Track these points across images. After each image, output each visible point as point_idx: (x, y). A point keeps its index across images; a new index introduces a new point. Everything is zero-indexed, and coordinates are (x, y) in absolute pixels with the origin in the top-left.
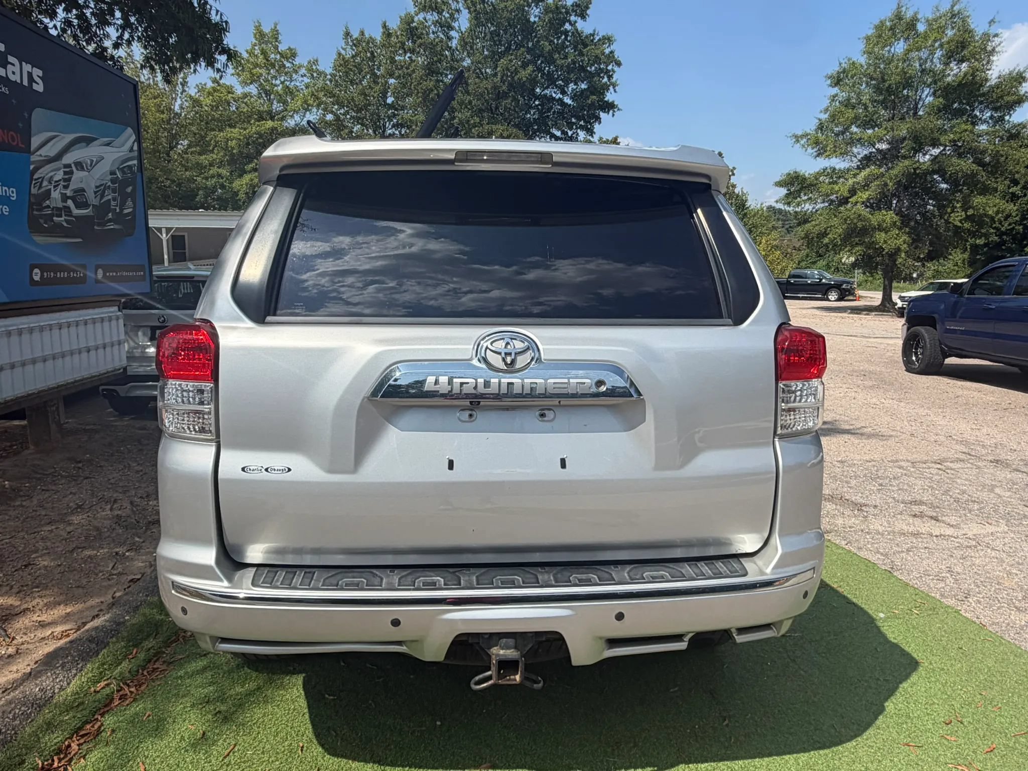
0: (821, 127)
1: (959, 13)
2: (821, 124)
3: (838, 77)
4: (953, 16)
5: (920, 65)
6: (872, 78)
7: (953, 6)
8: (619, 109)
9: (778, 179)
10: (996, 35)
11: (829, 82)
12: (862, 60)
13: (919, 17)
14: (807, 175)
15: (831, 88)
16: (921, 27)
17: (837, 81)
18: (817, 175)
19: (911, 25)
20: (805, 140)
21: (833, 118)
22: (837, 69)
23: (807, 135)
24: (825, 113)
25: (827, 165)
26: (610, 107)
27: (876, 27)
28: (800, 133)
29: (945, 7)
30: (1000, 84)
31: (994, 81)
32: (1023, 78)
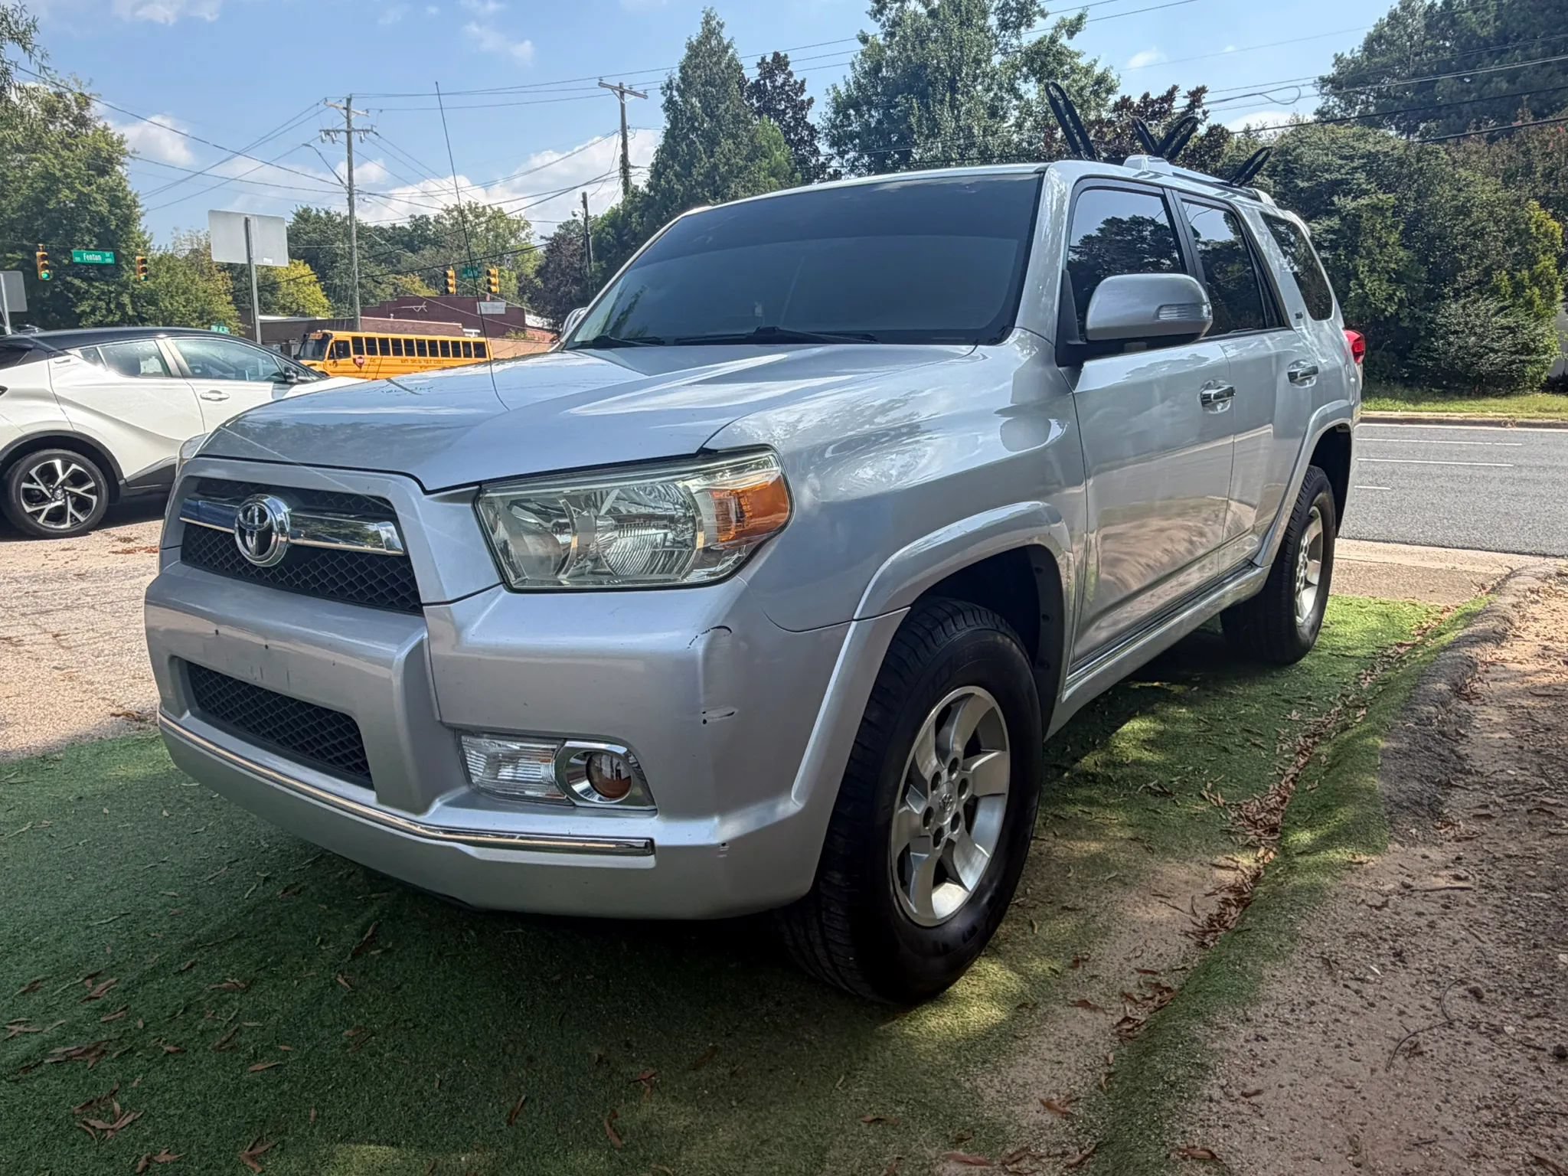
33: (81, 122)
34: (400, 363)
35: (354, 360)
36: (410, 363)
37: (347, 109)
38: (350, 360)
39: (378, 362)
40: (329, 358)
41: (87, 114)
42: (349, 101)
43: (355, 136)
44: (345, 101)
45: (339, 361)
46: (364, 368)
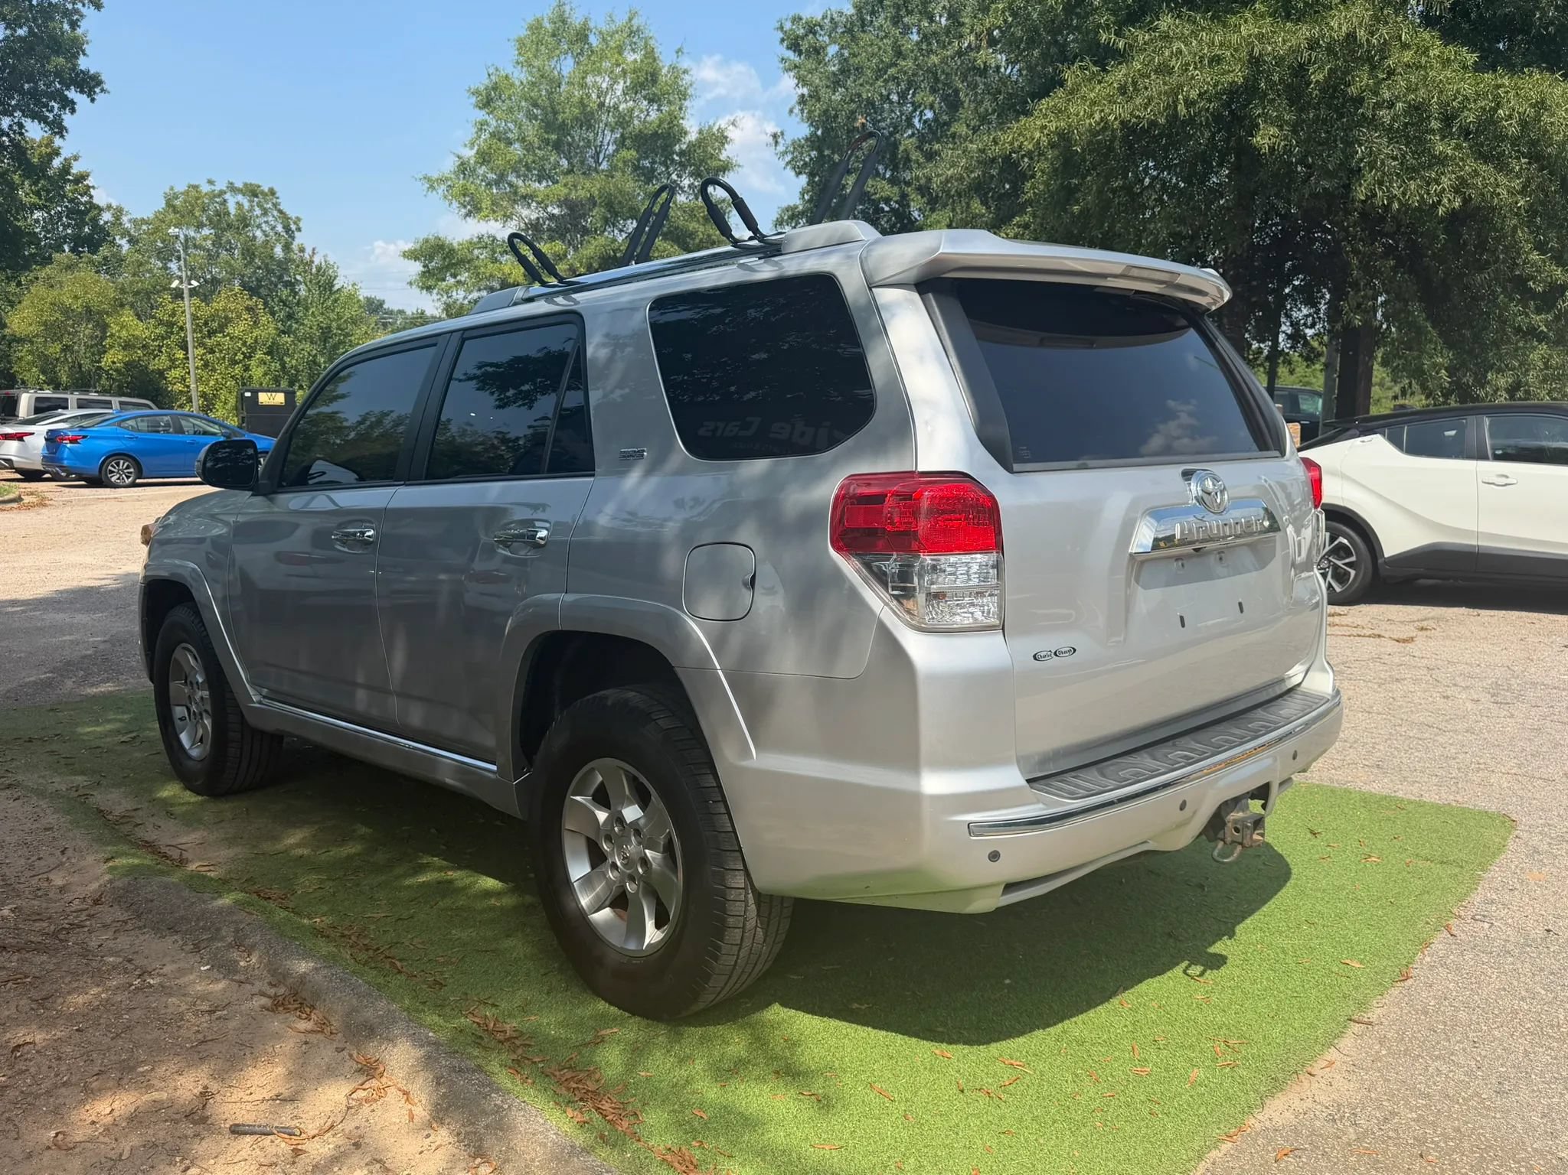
0: (463, 168)
1: (638, 30)
2: (462, 164)
3: (488, 95)
4: (632, 33)
5: (599, 97)
6: (536, 105)
7: (630, 20)
8: (102, 90)
9: (408, 246)
10: (685, 72)
11: (473, 100)
12: (520, 76)
13: (591, 25)
14: (455, 245)
15: (477, 110)
16: (594, 40)
17: (487, 103)
18: (471, 245)
19: (582, 36)
20: (443, 187)
21: (484, 157)
22: (486, 82)
23: (447, 179)
24: (472, 149)
25: (484, 232)
26: (89, 84)
27: (530, 28)
28: (435, 176)
29: (621, 20)
30: (701, 142)
31: (693, 136)
32: (726, 138)
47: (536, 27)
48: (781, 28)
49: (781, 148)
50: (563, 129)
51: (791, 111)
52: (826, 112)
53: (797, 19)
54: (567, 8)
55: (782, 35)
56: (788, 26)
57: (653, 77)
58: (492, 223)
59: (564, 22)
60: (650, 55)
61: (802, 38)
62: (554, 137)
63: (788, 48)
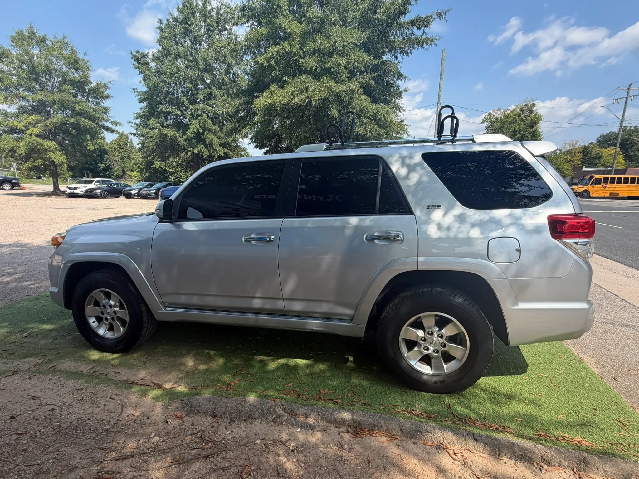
7: (64, 38)
10: (88, 61)
13: (47, 37)
16: (49, 43)
19: (43, 41)
27: (18, 33)
29: (60, 38)
30: (97, 87)
31: (94, 84)
32: (107, 87)
33: (531, 112)
34: (626, 187)
35: (603, 186)
36: (631, 187)
37: (628, 89)
38: (600, 186)
39: (614, 186)
40: (591, 185)
41: (533, 109)
42: (630, 85)
43: (629, 99)
44: (628, 86)
45: (595, 186)
46: (607, 189)
47: (20, 33)
48: (132, 54)
49: (136, 93)
50: (37, 74)
51: (140, 82)
52: (154, 84)
53: (138, 52)
54: (35, 29)
55: (132, 56)
56: (134, 53)
57: (76, 61)
58: (5, 105)
59: (34, 34)
60: (74, 53)
61: (141, 58)
62: (34, 76)
63: (134, 61)
